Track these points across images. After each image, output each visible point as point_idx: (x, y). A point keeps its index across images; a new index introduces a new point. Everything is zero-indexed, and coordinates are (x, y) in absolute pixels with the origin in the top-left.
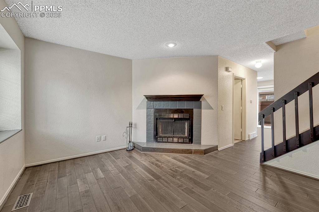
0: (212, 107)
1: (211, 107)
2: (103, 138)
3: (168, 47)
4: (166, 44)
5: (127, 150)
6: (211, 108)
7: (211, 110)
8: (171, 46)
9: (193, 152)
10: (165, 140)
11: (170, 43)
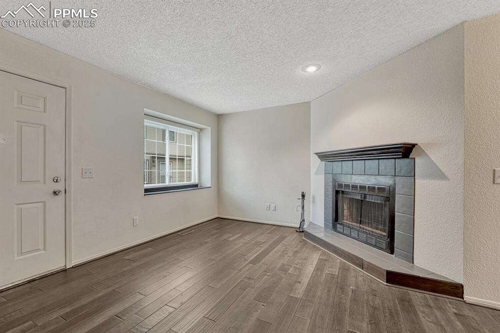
0: (446, 174)
1: (443, 174)
2: (272, 208)
3: (308, 72)
4: (303, 68)
5: (297, 231)
6: (442, 176)
7: (443, 182)
8: (312, 69)
9: (366, 266)
10: (347, 231)
11: (307, 66)
